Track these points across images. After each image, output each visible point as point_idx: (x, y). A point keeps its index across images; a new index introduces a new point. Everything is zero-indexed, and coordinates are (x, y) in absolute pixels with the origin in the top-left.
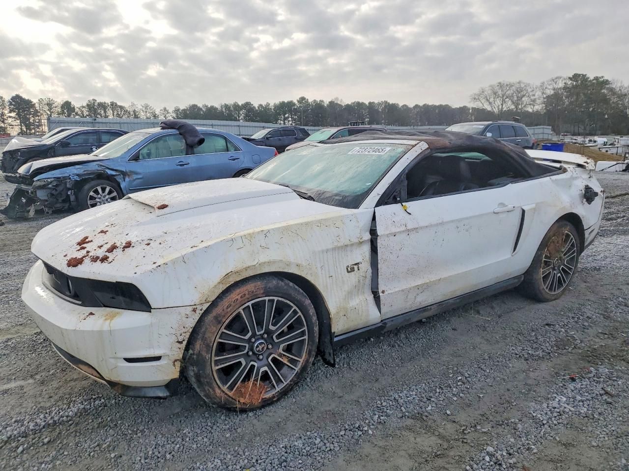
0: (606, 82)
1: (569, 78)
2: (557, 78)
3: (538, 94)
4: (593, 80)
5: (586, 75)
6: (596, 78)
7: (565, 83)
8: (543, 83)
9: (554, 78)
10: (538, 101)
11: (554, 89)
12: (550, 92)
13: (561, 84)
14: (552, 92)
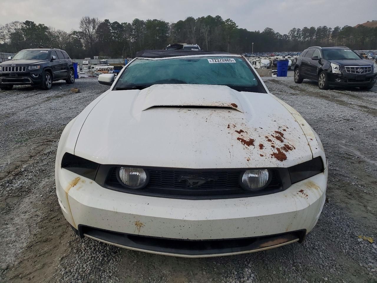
0: (46, 28)
1: (24, 23)
2: (15, 22)
3: (6, 32)
4: (39, 26)
5: (33, 22)
6: (40, 25)
7: (22, 26)
8: (7, 25)
9: (14, 22)
10: (7, 37)
11: (15, 29)
12: (13, 31)
13: (19, 27)
14: (15, 31)
